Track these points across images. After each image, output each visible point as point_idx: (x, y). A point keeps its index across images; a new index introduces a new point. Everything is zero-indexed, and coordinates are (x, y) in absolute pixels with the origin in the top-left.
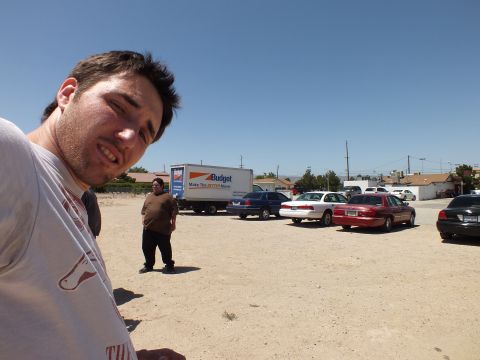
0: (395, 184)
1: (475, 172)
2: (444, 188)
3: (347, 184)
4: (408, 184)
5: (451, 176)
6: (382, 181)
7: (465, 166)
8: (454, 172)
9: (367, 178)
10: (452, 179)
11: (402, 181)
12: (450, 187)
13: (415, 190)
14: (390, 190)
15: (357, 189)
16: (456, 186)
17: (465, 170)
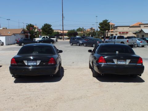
1: (35, 28)
2: (19, 37)
5: (24, 30)
7: (31, 25)
8: (25, 28)
10: (24, 32)
12: (23, 36)
13: (3, 39)
16: (27, 36)
17: (30, 27)
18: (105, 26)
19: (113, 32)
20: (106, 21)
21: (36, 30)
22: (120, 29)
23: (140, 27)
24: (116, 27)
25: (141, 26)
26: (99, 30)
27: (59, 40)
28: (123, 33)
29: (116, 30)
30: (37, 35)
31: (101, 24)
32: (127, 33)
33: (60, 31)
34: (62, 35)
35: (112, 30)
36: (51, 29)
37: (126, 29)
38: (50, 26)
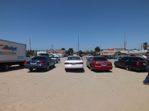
18: (98, 49)
20: (98, 47)
22: (104, 51)
23: (113, 50)
26: (95, 51)
28: (106, 53)
29: (102, 51)
31: (95, 48)
32: (107, 53)
36: (73, 51)
37: (107, 51)
38: (72, 49)
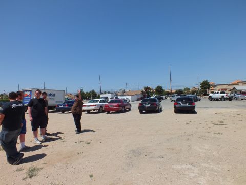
0: (122, 95)
1: (151, 89)
2: (140, 96)
3: (102, 96)
4: (127, 95)
5: (142, 91)
6: (116, 94)
7: (147, 87)
8: (143, 89)
9: (109, 93)
10: (143, 92)
11: (124, 94)
12: (142, 96)
13: (129, 98)
14: (120, 98)
15: (107, 98)
16: (144, 95)
17: (147, 89)
18: (206, 86)
19: (213, 90)
20: (206, 81)
21: (151, 91)
22: (219, 87)
24: (215, 86)
25: (239, 83)
26: (200, 88)
27: (168, 98)
29: (216, 88)
30: (152, 94)
31: (202, 84)
32: (226, 90)
33: (170, 91)
34: (171, 93)
35: (212, 88)
36: (162, 90)
38: (161, 87)
